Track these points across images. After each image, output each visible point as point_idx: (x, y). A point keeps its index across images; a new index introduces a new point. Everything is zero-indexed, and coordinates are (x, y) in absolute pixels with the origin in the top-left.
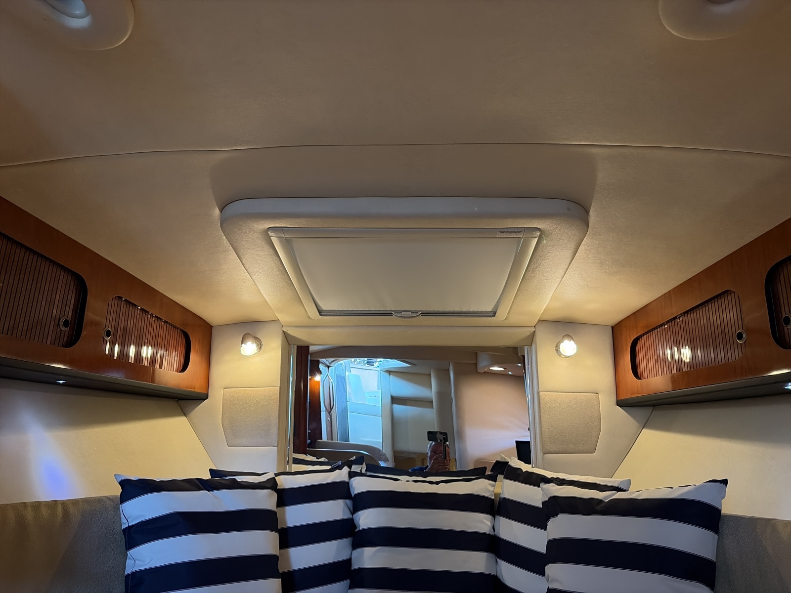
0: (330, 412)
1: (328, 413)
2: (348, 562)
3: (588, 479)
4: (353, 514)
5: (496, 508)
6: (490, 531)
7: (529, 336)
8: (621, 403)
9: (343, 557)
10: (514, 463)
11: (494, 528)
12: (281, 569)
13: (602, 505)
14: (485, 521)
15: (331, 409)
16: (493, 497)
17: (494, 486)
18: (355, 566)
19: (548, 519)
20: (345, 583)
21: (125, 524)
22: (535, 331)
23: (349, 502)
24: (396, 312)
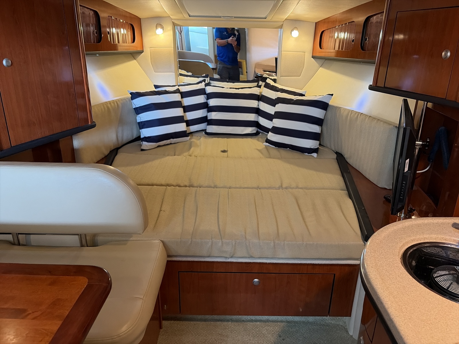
0: (181, 34)
1: (180, 34)
2: (206, 117)
3: (293, 90)
4: (207, 100)
5: (260, 98)
6: (257, 106)
7: (280, 26)
8: (313, 57)
9: (205, 115)
10: (268, 81)
11: (258, 105)
12: (185, 119)
13: (293, 101)
14: (255, 103)
15: (181, 32)
16: (259, 94)
17: (260, 90)
18: (209, 118)
19: (276, 105)
20: (206, 123)
21: (134, 106)
22: (283, 24)
23: (205, 96)
24: (223, 16)
